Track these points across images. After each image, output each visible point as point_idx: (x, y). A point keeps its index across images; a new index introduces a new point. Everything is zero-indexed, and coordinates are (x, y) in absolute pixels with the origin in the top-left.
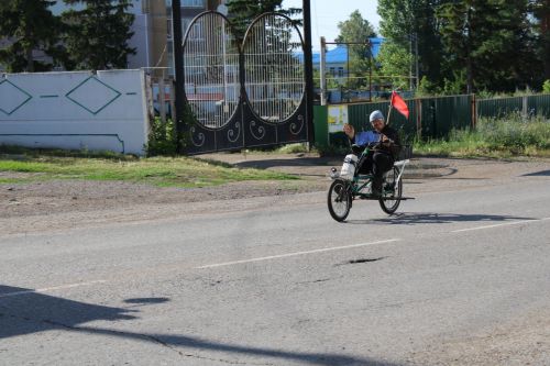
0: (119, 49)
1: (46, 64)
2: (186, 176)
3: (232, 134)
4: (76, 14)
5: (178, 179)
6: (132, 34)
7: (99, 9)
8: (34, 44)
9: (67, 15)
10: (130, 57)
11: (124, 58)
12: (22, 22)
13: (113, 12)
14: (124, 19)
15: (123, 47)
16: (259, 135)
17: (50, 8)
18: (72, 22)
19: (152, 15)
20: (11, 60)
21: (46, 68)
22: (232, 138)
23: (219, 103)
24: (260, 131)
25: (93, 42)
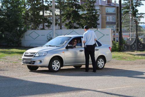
0: (95, 23)
1: (77, 27)
2: (125, 57)
3: (134, 46)
4: (84, 14)
5: (123, 58)
6: (99, 20)
7: (90, 13)
8: (75, 22)
9: (82, 15)
10: (98, 25)
11: (96, 26)
12: (72, 16)
13: (94, 14)
14: (97, 16)
15: (96, 23)
16: (141, 47)
17: (79, 12)
18: (83, 16)
19: (102, 15)
20: (68, 26)
21: (77, 28)
22: (133, 47)
23: (128, 38)
24: (141, 46)
25: (89, 21)
